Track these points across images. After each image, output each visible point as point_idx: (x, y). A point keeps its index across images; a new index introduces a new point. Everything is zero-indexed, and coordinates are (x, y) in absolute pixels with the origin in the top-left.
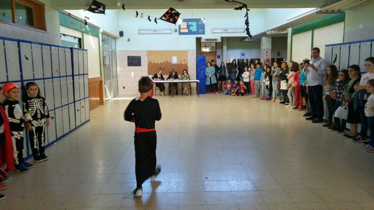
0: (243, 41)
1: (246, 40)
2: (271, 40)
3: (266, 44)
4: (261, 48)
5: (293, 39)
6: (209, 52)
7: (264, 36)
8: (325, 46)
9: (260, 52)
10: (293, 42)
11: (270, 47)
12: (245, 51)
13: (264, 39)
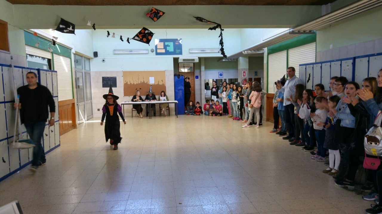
0: (221, 61)
1: (224, 60)
2: (247, 60)
3: (243, 64)
4: (238, 68)
5: (269, 58)
6: (188, 72)
7: (240, 56)
8: (299, 65)
9: (237, 72)
10: (269, 61)
11: (248, 67)
12: (222, 71)
13: (241, 59)
